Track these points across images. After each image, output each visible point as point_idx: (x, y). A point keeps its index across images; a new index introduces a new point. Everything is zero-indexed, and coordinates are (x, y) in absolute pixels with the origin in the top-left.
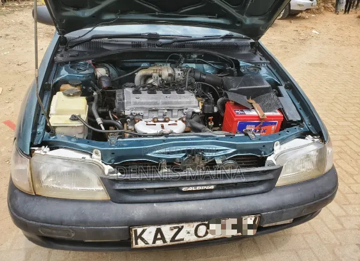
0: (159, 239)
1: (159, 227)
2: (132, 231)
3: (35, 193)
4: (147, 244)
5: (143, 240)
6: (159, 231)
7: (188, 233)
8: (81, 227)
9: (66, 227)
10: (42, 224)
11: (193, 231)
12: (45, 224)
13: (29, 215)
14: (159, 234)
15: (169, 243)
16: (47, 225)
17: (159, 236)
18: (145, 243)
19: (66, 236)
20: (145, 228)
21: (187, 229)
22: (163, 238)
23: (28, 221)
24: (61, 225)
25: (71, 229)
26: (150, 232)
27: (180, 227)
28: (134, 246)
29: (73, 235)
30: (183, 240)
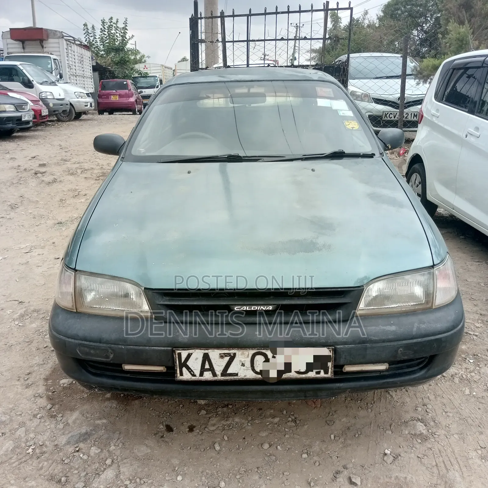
0: (207, 370)
1: (206, 351)
2: (175, 355)
3: (76, 309)
4: (194, 375)
5: (188, 368)
6: (206, 357)
7: (243, 365)
8: (120, 346)
9: (105, 345)
10: (80, 342)
11: (248, 364)
12: (83, 342)
13: (69, 332)
14: (207, 363)
15: (219, 378)
16: (86, 343)
17: (207, 366)
18: (191, 374)
19: (104, 358)
20: (191, 351)
21: (241, 359)
22: (212, 369)
23: (67, 339)
24: (100, 343)
25: (110, 348)
26: (197, 359)
27: (232, 355)
28: (179, 378)
29: (112, 356)
30: (237, 375)
